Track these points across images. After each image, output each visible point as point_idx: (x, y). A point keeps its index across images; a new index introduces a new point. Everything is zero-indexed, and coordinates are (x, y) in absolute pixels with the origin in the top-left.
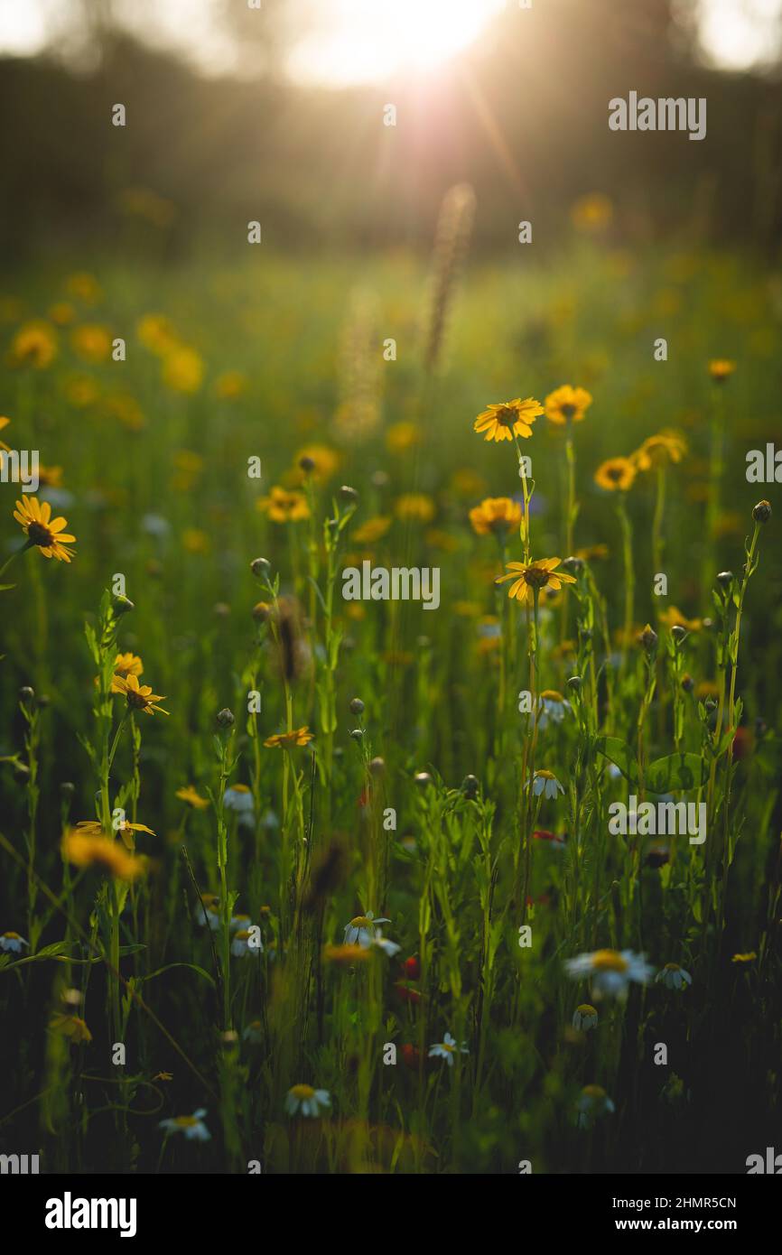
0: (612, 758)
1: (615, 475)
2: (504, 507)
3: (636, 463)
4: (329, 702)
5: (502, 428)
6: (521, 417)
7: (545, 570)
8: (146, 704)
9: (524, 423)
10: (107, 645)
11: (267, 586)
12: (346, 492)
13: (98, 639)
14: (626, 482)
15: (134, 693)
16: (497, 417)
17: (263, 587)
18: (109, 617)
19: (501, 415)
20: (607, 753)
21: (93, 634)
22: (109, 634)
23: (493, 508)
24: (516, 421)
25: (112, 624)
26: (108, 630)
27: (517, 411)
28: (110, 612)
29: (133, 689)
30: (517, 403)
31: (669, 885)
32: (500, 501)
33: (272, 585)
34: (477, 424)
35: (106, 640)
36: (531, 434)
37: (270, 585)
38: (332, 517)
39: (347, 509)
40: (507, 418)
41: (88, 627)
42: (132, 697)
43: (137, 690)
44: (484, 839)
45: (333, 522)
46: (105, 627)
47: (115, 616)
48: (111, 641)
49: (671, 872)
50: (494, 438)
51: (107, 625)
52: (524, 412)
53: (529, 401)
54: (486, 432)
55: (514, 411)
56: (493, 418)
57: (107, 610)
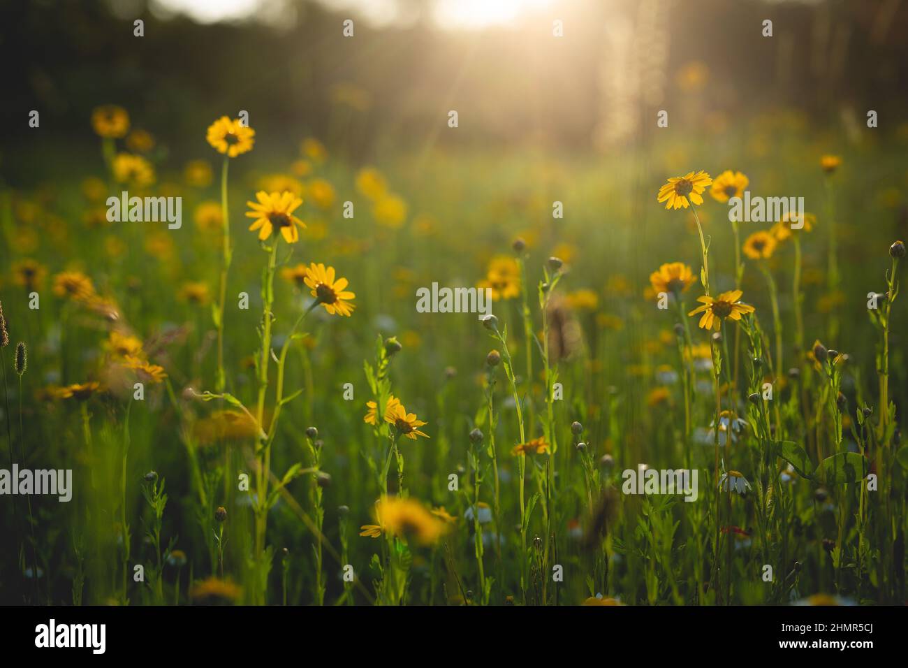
0: (788, 458)
1: (759, 246)
2: (679, 269)
3: (775, 236)
4: (551, 430)
5: (679, 198)
6: (694, 188)
7: (729, 303)
8: (411, 430)
9: (697, 193)
10: (382, 378)
11: (497, 335)
12: (555, 261)
13: (375, 374)
14: (767, 252)
15: (402, 421)
16: (675, 189)
17: (494, 336)
18: (383, 356)
19: (678, 187)
20: (784, 455)
21: (371, 370)
22: (383, 371)
23: (669, 270)
24: (690, 191)
25: (385, 362)
26: (382, 367)
27: (691, 183)
28: (384, 352)
29: (401, 417)
30: (690, 176)
31: (840, 565)
32: (675, 265)
33: (502, 335)
34: (660, 195)
35: (381, 375)
36: (702, 202)
37: (500, 335)
38: (544, 282)
39: (556, 275)
40: (684, 189)
41: (366, 365)
42: (400, 423)
43: (404, 418)
44: (696, 522)
45: (545, 285)
46: (379, 365)
47: (387, 356)
48: (385, 375)
49: (841, 553)
50: (673, 206)
51: (381, 363)
52: (696, 184)
53: (701, 174)
54: (667, 201)
55: (689, 183)
56: (672, 190)
57: (381, 351)
